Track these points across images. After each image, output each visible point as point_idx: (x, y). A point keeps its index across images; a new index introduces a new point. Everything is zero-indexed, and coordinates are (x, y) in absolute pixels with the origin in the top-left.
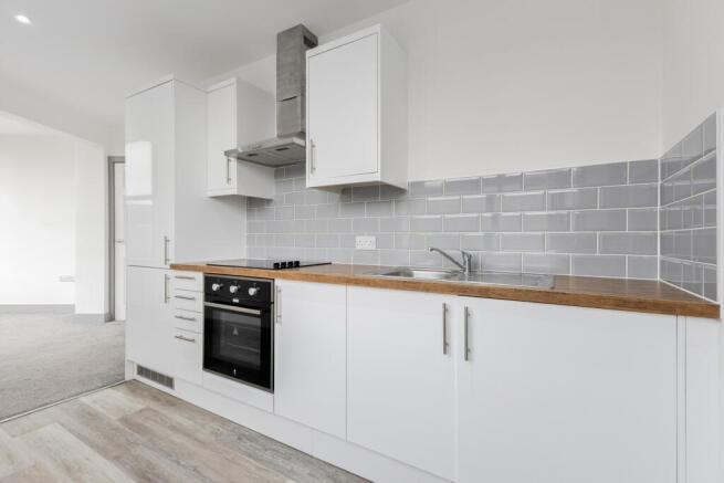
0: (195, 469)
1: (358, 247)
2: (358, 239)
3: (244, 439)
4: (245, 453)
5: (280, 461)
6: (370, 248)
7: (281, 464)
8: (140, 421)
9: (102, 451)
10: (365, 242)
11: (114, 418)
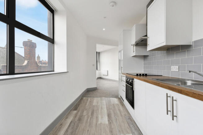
0: (116, 119)
1: (172, 70)
2: (172, 67)
3: (130, 119)
4: (127, 122)
5: (133, 129)
6: (176, 71)
7: (133, 130)
8: (115, 105)
9: (107, 108)
10: (175, 68)
11: (112, 103)
